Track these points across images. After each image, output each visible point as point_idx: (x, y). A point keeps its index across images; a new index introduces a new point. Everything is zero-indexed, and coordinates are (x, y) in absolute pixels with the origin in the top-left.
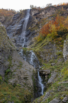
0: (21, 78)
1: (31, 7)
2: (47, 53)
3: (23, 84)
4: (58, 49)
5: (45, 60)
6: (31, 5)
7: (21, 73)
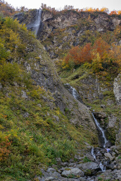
0: (82, 119)
1: (42, 7)
2: (88, 90)
3: (86, 126)
4: (103, 87)
5: (86, 98)
6: (42, 4)
7: (80, 113)
